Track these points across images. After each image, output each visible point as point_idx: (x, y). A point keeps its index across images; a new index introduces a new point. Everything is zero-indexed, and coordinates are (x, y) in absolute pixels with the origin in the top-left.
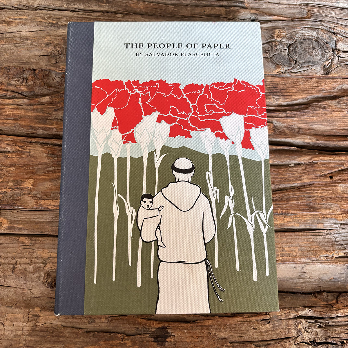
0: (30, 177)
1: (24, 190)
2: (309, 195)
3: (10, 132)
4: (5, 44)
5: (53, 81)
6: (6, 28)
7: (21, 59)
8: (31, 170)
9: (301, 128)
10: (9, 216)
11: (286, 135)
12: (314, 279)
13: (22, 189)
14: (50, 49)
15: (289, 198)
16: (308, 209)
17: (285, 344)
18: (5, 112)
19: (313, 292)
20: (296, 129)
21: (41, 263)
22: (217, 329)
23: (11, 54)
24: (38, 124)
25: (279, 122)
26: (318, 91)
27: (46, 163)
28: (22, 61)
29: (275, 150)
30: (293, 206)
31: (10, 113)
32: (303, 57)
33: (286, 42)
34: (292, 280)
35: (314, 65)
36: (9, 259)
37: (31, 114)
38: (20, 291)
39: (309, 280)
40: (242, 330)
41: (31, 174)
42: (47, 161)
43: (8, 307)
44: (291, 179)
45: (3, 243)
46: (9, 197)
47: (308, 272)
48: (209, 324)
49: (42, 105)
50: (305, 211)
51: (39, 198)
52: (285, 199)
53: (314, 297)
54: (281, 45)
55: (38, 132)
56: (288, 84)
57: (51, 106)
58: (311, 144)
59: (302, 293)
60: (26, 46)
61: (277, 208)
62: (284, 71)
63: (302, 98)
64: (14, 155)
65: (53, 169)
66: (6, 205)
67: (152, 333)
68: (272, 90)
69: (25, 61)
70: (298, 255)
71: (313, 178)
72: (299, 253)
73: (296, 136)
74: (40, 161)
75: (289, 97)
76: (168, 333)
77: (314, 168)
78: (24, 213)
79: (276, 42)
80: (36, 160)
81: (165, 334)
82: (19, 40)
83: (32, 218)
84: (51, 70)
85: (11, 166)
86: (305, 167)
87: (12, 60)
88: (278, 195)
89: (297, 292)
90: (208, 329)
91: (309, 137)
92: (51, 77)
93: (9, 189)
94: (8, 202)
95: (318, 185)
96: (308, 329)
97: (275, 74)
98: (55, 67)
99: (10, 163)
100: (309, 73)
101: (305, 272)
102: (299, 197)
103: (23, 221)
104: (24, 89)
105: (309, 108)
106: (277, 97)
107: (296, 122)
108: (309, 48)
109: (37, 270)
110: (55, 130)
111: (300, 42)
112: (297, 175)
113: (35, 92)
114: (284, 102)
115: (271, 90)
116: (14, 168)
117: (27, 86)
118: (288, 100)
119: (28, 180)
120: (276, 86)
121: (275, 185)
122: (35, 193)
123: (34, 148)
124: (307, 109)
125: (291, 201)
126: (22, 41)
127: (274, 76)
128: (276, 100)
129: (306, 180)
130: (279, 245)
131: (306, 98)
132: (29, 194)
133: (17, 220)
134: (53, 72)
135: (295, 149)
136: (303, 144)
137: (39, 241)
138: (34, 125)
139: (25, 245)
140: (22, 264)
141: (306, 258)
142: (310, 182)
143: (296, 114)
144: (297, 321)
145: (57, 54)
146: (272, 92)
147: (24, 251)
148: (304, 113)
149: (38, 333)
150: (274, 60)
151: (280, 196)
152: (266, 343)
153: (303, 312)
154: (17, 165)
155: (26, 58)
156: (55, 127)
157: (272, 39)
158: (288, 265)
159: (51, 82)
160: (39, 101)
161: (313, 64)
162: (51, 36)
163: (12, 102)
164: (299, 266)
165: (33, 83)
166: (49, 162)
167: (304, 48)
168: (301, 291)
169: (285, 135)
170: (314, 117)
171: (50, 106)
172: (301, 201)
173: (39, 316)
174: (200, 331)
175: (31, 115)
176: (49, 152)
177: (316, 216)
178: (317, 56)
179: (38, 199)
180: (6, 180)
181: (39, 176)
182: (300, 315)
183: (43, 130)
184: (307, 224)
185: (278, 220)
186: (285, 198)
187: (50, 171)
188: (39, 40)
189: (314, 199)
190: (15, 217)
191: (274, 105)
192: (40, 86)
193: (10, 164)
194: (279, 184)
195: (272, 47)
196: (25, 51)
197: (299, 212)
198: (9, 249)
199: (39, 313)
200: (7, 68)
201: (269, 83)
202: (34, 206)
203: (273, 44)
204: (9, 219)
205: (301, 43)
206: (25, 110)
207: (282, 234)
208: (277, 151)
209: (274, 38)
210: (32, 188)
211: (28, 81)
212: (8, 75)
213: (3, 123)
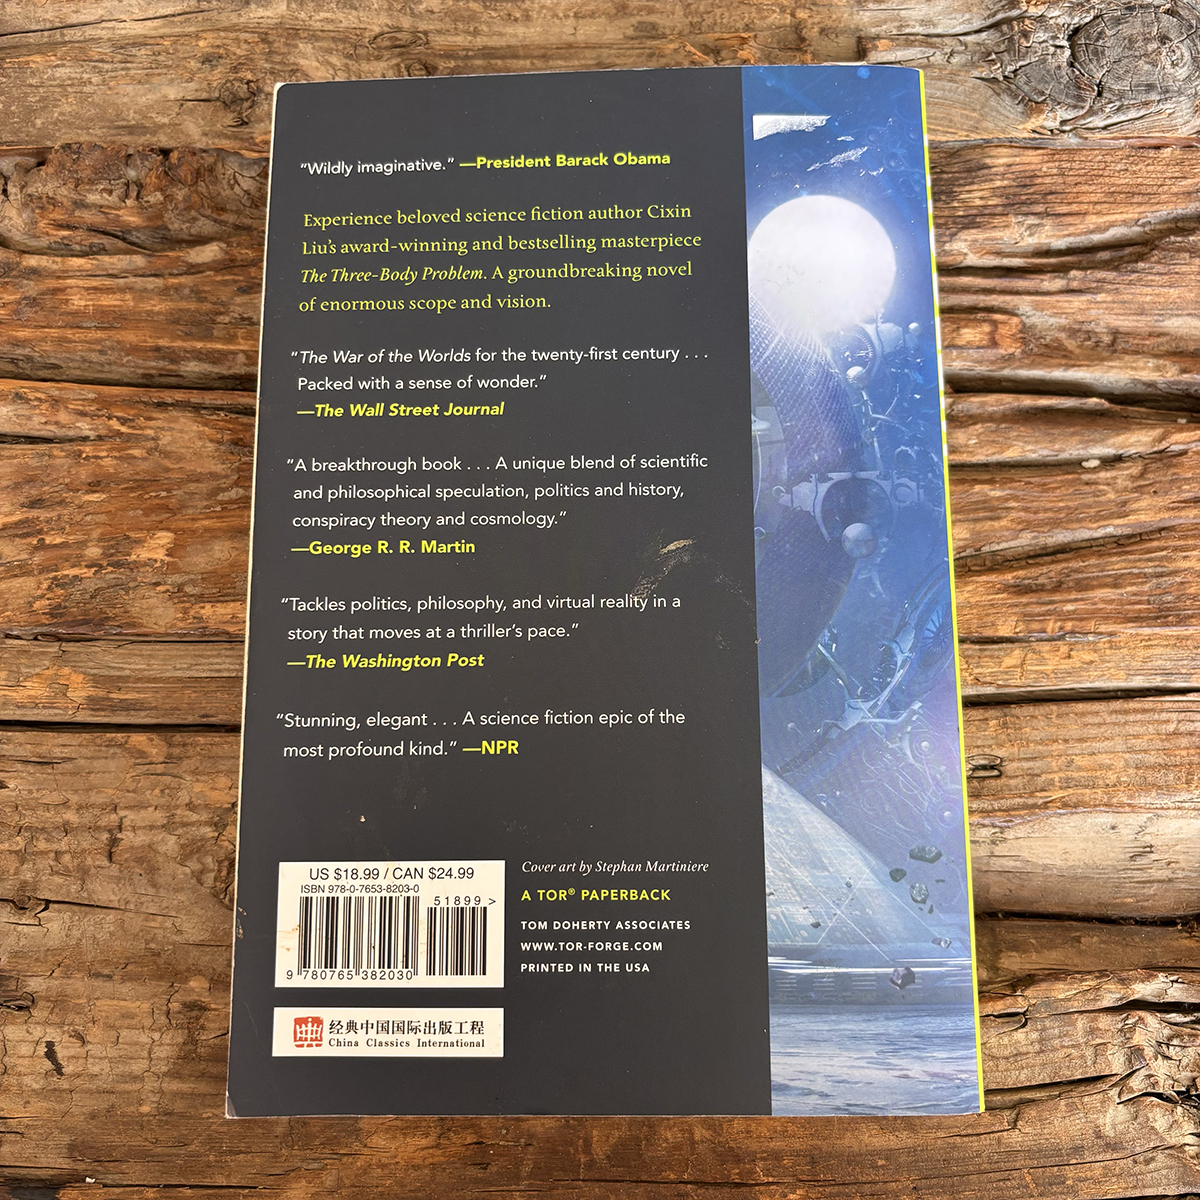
0: (160, 526)
1: (141, 570)
2: (1159, 566)
3: (87, 374)
4: (63, 65)
5: (232, 189)
6: (64, 10)
7: (117, 115)
8: (163, 502)
9: (1121, 329)
10: (91, 664)
11: (1068, 358)
12: (1183, 870)
13: (134, 567)
14: (217, 76)
15: (1089, 578)
16: (1157, 618)
17: (1086, 1099)
18: (67, 301)
19: (1180, 918)
20: (1101, 335)
21: (205, 825)
23: (83, 98)
24: (184, 340)
25: (1042, 310)
26: (1183, 193)
27: (213, 476)
28: (120, 123)
29: (1027, 412)
30: (1101, 606)
31: (83, 303)
32: (1127, 72)
33: (1061, 21)
34: (1104, 873)
35: (1166, 99)
36: (97, 812)
37: (159, 306)
38: (135, 923)
39: (1165, 875)
41: (164, 513)
42: (219, 468)
43: (98, 975)
44: (1092, 511)
45: (73, 755)
46: (88, 596)
47: (1160, 843)
49: (193, 274)
50: (1144, 624)
51: (192, 596)
52: (1071, 584)
53: (1188, 935)
54: (1045, 32)
55: (183, 368)
56: (1071, 173)
57: (227, 278)
58: (1159, 386)
59: (1142, 922)
60: (134, 69)
61: (1043, 615)
62: (1058, 123)
63: (1125, 223)
64: (103, 450)
65: (239, 496)
66: (82, 625)
68: (1014, 195)
69: (133, 122)
70: (1125, 782)
71: (1171, 505)
72: (1128, 776)
73: (1103, 360)
74: (193, 468)
75: (1075, 217)
77: (1176, 471)
78: (141, 650)
79: (1027, 22)
80: (178, 466)
82: (108, 51)
83: (170, 667)
84: (223, 149)
85: (94, 486)
86: (1140, 468)
87: (89, 119)
88: (1045, 571)
89: (1122, 918)
91: (1152, 363)
92: (224, 174)
93: (88, 567)
94: (86, 613)
95: (1193, 532)
96: (1168, 1045)
97: (1025, 139)
98: (235, 137)
99: (88, 477)
100: (1149, 129)
101: (1151, 846)
102: (1122, 574)
103: (139, 680)
104: (131, 219)
105: (1153, 256)
106: (1032, 220)
107: (1101, 311)
108: (1148, 39)
109: (191, 850)
110: (241, 358)
111: (1112, 18)
112: (1112, 496)
113: (170, 230)
114: (1059, 237)
115: (1009, 194)
116: (105, 496)
117: (142, 208)
118: (1071, 229)
119: (154, 534)
120: (1027, 180)
121: (1033, 534)
122: (177, 578)
123: (170, 422)
124: (1142, 260)
125: (1093, 588)
126: (122, 51)
127: (1022, 144)
128: (1028, 232)
129: (1146, 512)
130: (1055, 746)
131: (1140, 223)
132: (157, 584)
133: (119, 677)
134: (232, 159)
135: (1102, 405)
136: (1131, 388)
137: (198, 749)
138: (167, 345)
139: (148, 761)
140: (140, 828)
141: (1154, 794)
142: (1160, 521)
143: (1103, 281)
144: (1127, 1018)
145: (242, 95)
146: (1014, 205)
147: (144, 782)
148: (1134, 276)
149: (203, 1065)
150: (1018, 88)
151: (1052, 574)
152: (1016, 1097)
153: (1148, 988)
154: (112, 484)
155: (135, 113)
156: (242, 348)
157: (1010, 10)
158: (1089, 820)
159: (223, 194)
160: (183, 262)
161: (1163, 96)
162: (218, 30)
163: (89, 266)
164: (1130, 822)
165: (162, 199)
166: (224, 473)
167: (1130, 40)
168: (1134, 914)
169: (1064, 357)
170: (1170, 286)
171: (223, 275)
172: (1129, 589)
173: (203, 1008)
175: (157, 309)
176: (226, 438)
177: (1189, 643)
178: (1177, 65)
179: (189, 602)
180: (77, 537)
181: (193, 519)
182: (1136, 996)
183: (200, 360)
184: (1153, 672)
185: (1047, 656)
186: (1071, 578)
187: (231, 502)
188: (179, 47)
189: (1178, 579)
190: (113, 665)
191: (1022, 250)
192: (185, 209)
193: (89, 480)
194: (1049, 531)
195: (1013, 39)
196: (130, 88)
197: (1126, 628)
198: (93, 775)
199: (205, 997)
200: (70, 148)
201: (1002, 169)
202: (175, 624)
203: (1016, 28)
204: (93, 671)
205: (1117, 21)
206: (136, 292)
207: (1064, 708)
208: (1035, 414)
209: (1020, 8)
210: (168, 563)
211: (143, 193)
212: (76, 172)
213: (62, 340)
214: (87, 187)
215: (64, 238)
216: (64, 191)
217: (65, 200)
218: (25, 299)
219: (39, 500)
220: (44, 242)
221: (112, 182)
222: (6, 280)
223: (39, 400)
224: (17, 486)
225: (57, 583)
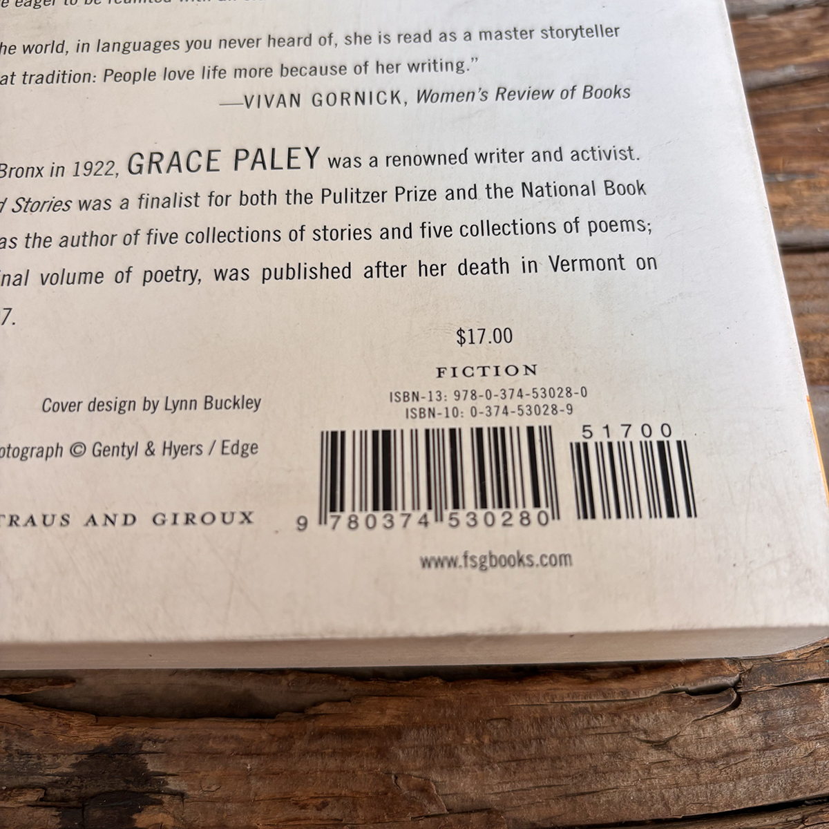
22: (431, 749)
40: (580, 756)
48: (385, 721)
67: (54, 784)
76: (148, 778)
81: (133, 788)
86: (818, 12)
90: (382, 753)
102: (814, 109)
112: (789, 35)
172: (824, 123)
174: (332, 764)
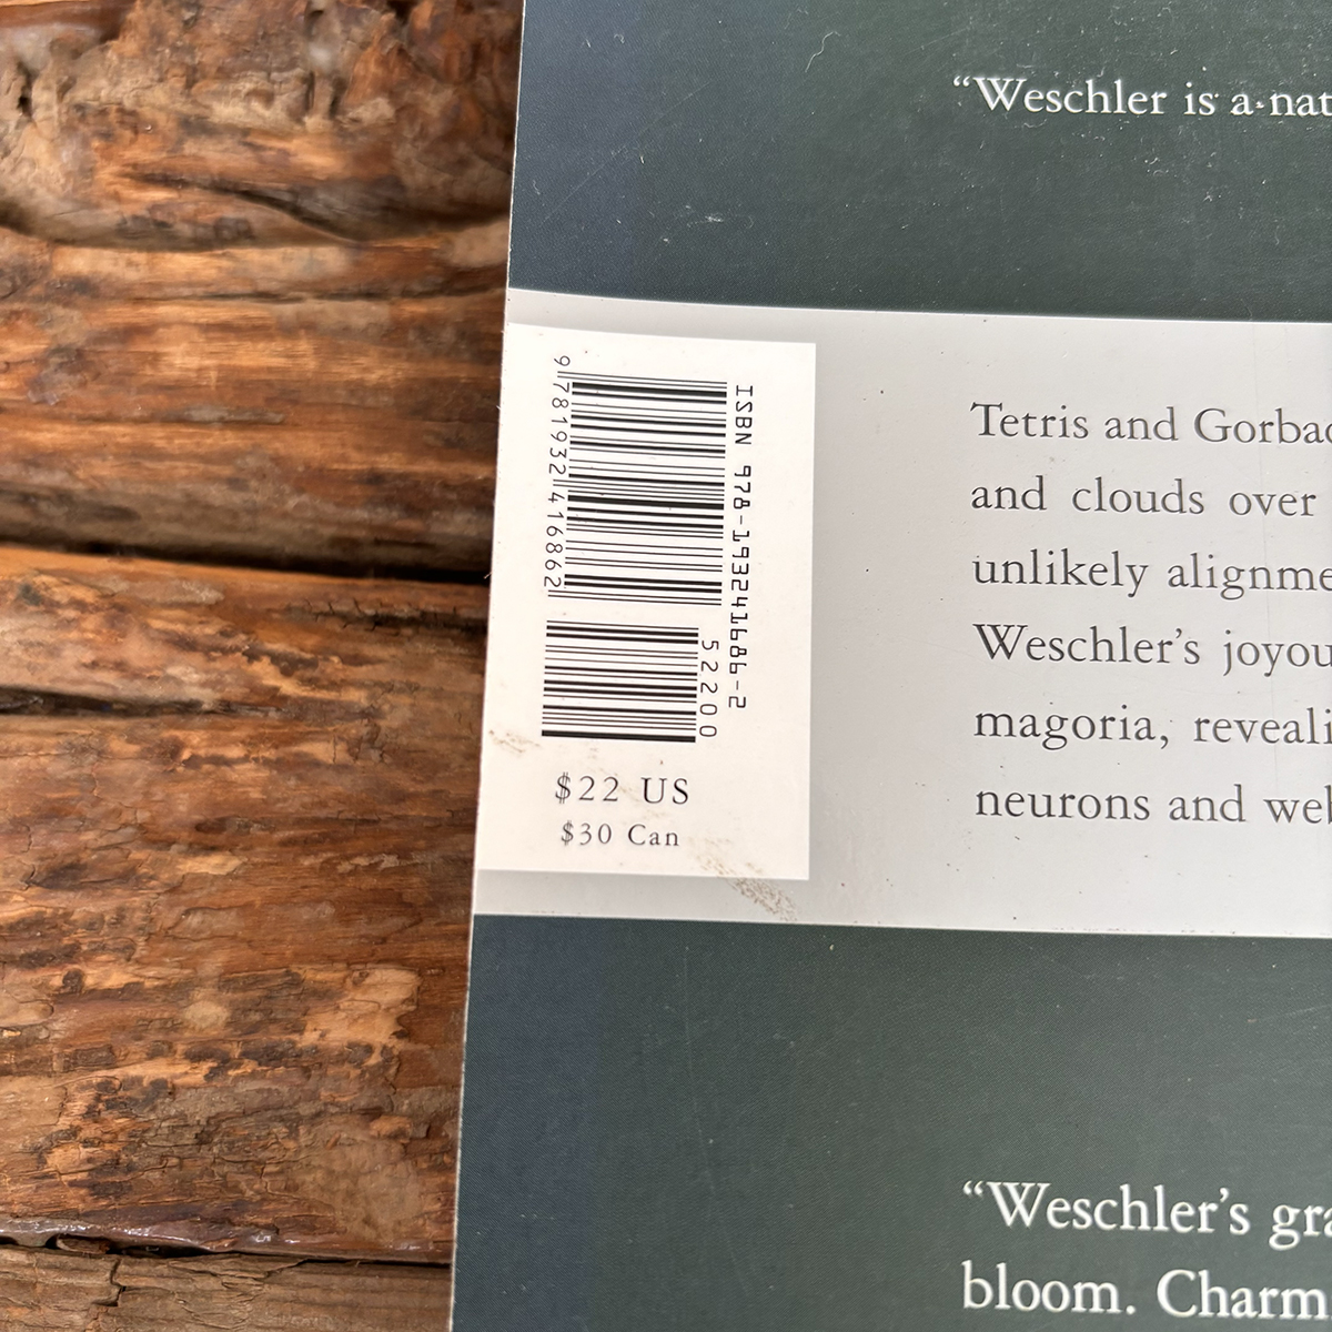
0: (380, 953)
1: (331, 1071)
8: (388, 883)
13: (313, 1063)
18: (157, 356)
24: (441, 458)
31: (196, 363)
37: (378, 370)
41: (391, 915)
46: (189, 1137)
49: (461, 293)
55: (436, 528)
64: (235, 742)
80: (430, 787)
85: (209, 834)
93: (195, 1057)
94: (185, 1186)
99: (196, 808)
104: (317, 160)
113: (404, 188)
116: (237, 862)
117: (341, 133)
119: (364, 976)
122: (423, 1099)
132: (372, 1113)
138: (399, 468)
154: (255, 829)
160: (437, 262)
163: (213, 272)
165: (390, 113)
175: (373, 377)
180: (164, 971)
192: (443, 139)
193: (197, 818)
206: (322, 336)
210: (400, 1057)
211: (347, 99)
212: (190, 50)
213: (139, 454)
214: (215, 86)
215: (155, 207)
216: (159, 95)
217: (161, 118)
218: (59, 350)
219: (72, 866)
220: (110, 215)
221: (275, 75)
222: (17, 306)
223: (80, 605)
224: (19, 827)
225: (109, 1098)
